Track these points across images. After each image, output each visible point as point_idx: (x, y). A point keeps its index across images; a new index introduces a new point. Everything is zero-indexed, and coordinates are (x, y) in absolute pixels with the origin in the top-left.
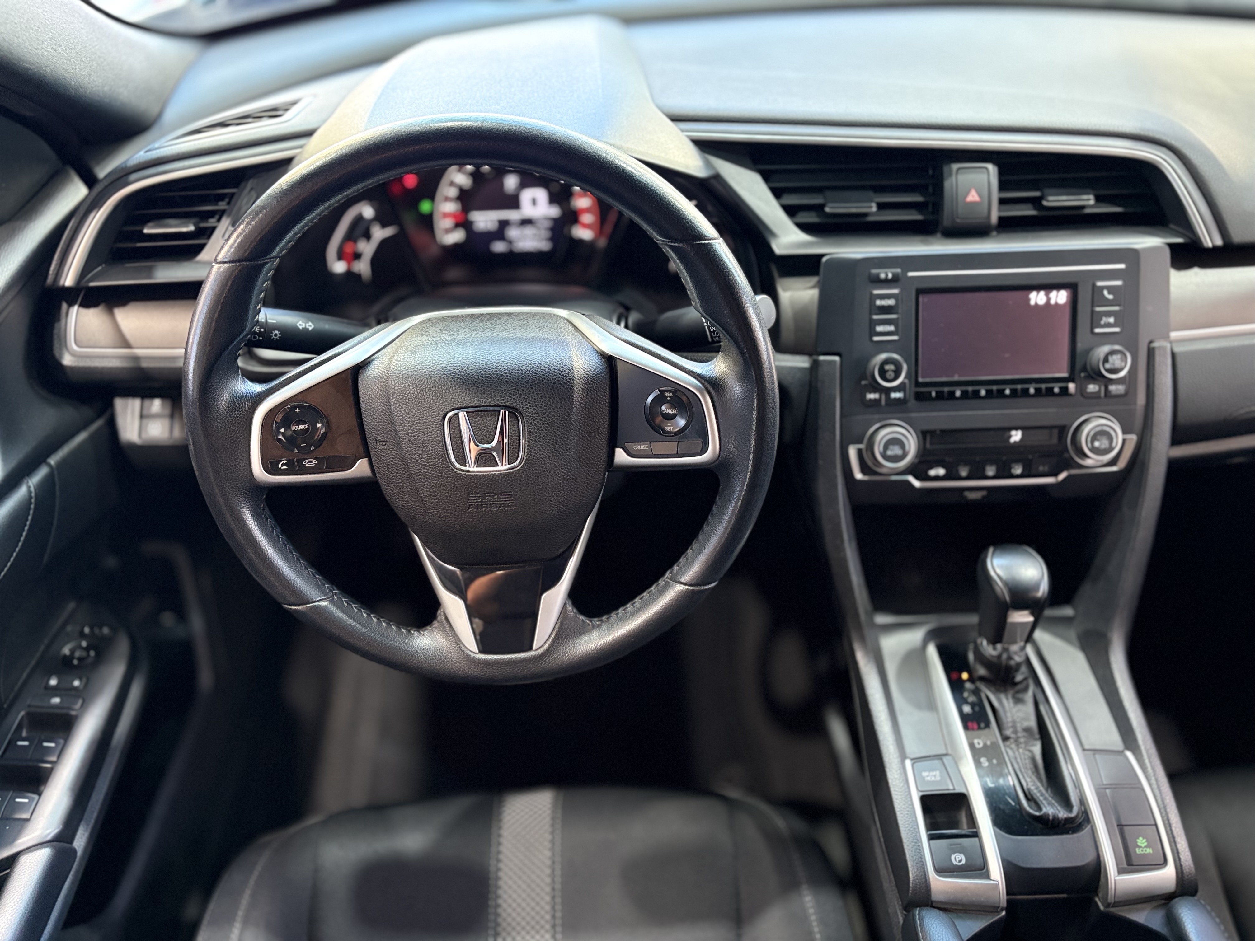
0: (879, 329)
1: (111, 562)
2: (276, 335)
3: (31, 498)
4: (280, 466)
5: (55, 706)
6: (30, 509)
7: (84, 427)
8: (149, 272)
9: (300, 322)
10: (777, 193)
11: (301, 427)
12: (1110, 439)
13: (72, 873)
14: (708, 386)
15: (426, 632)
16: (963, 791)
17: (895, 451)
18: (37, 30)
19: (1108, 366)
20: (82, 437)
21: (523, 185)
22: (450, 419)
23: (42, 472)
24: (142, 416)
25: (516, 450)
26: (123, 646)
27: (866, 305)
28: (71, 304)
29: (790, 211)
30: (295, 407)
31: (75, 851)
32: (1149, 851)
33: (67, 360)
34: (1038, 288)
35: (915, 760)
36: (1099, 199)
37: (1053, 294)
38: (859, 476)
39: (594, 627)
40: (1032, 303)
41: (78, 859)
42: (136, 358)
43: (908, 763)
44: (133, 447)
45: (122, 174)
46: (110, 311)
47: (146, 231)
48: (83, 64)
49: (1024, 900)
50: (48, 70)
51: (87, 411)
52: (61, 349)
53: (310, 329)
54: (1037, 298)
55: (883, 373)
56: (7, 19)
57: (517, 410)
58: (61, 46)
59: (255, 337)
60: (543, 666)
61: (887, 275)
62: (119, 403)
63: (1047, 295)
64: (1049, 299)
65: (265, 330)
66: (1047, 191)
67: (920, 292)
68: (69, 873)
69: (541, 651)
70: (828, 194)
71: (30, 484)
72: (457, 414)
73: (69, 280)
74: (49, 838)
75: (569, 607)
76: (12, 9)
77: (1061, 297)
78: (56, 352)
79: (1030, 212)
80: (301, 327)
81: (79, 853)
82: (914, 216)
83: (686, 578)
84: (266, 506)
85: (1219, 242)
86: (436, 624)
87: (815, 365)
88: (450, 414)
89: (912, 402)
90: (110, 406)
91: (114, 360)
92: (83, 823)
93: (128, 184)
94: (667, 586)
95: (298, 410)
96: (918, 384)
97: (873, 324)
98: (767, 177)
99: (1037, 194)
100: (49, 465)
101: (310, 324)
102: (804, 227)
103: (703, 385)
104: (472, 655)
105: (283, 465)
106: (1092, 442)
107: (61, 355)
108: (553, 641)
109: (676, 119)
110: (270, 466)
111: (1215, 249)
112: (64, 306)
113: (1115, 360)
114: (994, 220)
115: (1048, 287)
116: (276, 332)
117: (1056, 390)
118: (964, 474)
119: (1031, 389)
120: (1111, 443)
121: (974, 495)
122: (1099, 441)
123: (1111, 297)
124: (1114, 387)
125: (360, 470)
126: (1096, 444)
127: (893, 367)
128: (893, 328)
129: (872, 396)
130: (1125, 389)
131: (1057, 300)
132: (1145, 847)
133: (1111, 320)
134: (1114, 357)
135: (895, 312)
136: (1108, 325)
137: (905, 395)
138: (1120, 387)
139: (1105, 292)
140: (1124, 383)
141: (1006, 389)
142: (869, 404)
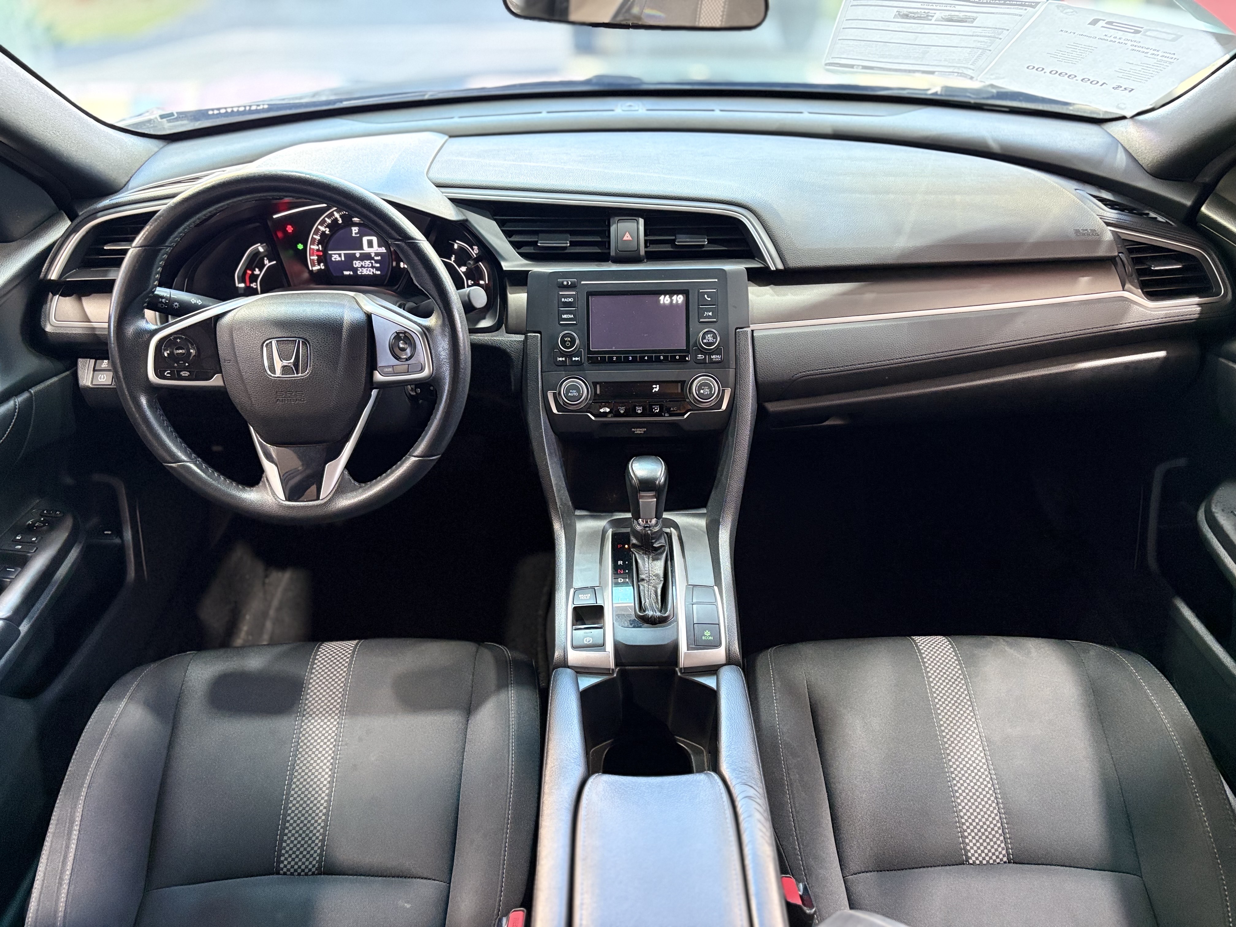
0: (565, 316)
1: (69, 481)
2: (176, 305)
3: (16, 409)
4: (166, 374)
5: (18, 550)
6: (14, 415)
7: (56, 375)
8: (106, 273)
9: (193, 299)
10: (508, 234)
11: (180, 351)
12: (710, 388)
13: (15, 644)
14: (424, 330)
15: (254, 489)
16: (603, 605)
17: (574, 393)
18: (44, 122)
19: (705, 341)
20: (55, 379)
21: (362, 234)
22: (267, 344)
23: (26, 395)
24: (94, 370)
25: (306, 365)
26: (69, 523)
27: (556, 302)
28: (54, 294)
29: (516, 245)
30: (177, 338)
31: (19, 632)
32: (711, 638)
33: (48, 329)
34: (665, 293)
35: (576, 590)
36: (710, 242)
37: (675, 297)
38: (555, 411)
39: (361, 487)
40: (662, 302)
41: (20, 637)
42: (94, 328)
43: (572, 591)
44: (87, 389)
45: (94, 212)
46: (80, 300)
47: (105, 248)
48: (72, 144)
49: (630, 670)
50: (49, 144)
51: (60, 365)
52: (45, 322)
53: (199, 304)
54: (665, 300)
55: (563, 342)
56: (27, 113)
57: (306, 340)
58: (59, 132)
59: (162, 306)
60: (326, 509)
61: (568, 283)
62: (80, 361)
63: (671, 297)
64: (672, 301)
65: (169, 301)
66: (678, 236)
67: (590, 294)
68: (12, 644)
69: (325, 500)
70: (541, 235)
71: (16, 400)
72: (271, 342)
73: (54, 275)
74: (4, 617)
75: (346, 473)
76: (30, 109)
77: (679, 299)
78: (42, 324)
79: (667, 248)
80: (193, 302)
81: (22, 634)
82: (596, 250)
83: (417, 453)
84: (157, 400)
85: (780, 266)
86: (261, 484)
87: (526, 338)
88: (268, 342)
89: (586, 364)
90: (76, 364)
91: (79, 329)
92: (27, 618)
93: (96, 218)
94: (407, 459)
95: (178, 340)
96: (589, 352)
97: (560, 313)
98: (501, 224)
99: (673, 238)
100: (30, 392)
101: (200, 301)
102: (524, 255)
103: (422, 329)
104: (282, 502)
105: (168, 373)
106: (699, 391)
107: (45, 325)
108: (334, 495)
109: (439, 186)
110: (159, 373)
111: (778, 271)
112: (51, 295)
113: (709, 338)
114: (642, 252)
115: (672, 293)
116: (176, 303)
117: (677, 357)
118: (622, 412)
119: (661, 357)
120: (711, 391)
121: (639, 431)
122: (703, 389)
123: (709, 299)
124: (714, 357)
125: (216, 381)
126: (702, 391)
127: (569, 339)
128: (572, 316)
129: (561, 359)
130: (721, 358)
131: (677, 301)
132: (709, 636)
133: (710, 314)
134: (709, 335)
135: (574, 306)
136: (709, 317)
137: (581, 359)
138: (718, 357)
139: (706, 296)
140: (720, 354)
141: (645, 356)
142: (559, 364)
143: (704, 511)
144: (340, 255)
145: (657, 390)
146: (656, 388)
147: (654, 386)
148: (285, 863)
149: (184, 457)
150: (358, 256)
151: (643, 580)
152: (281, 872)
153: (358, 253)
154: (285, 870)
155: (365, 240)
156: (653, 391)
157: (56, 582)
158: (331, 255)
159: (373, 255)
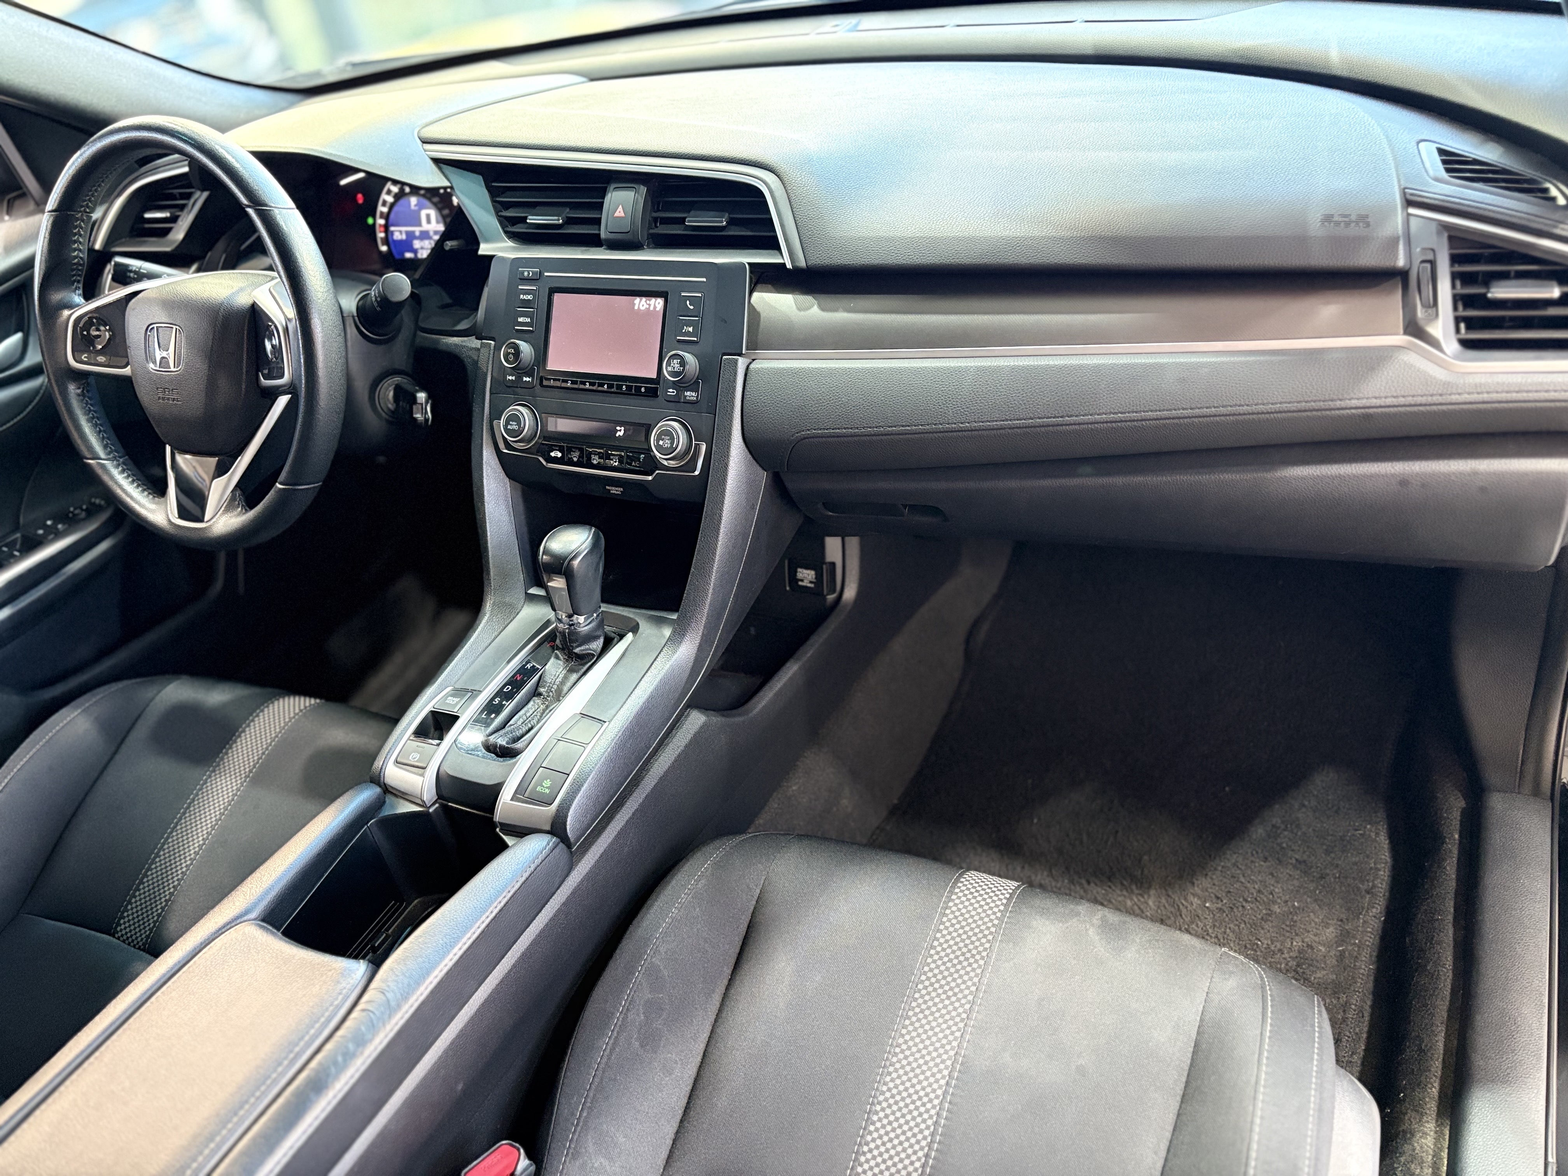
0: (521, 320)
4: (83, 358)
11: (97, 333)
12: (672, 439)
14: (288, 323)
15: (162, 500)
16: (458, 715)
17: (514, 426)
19: (670, 369)
21: (421, 207)
22: (150, 330)
25: (179, 358)
29: (510, 222)
30: (93, 318)
32: (547, 791)
34: (642, 294)
35: (455, 689)
37: (652, 302)
38: (503, 448)
40: (637, 307)
43: (449, 689)
49: (453, 808)
54: (641, 304)
55: (506, 355)
57: (181, 328)
61: (529, 274)
63: (648, 301)
64: (649, 306)
65: (138, 276)
66: (691, 213)
67: (554, 291)
69: (209, 524)
70: (534, 209)
72: (153, 328)
75: (238, 494)
77: (658, 304)
79: (680, 231)
82: (587, 230)
84: (77, 385)
86: (165, 497)
87: (481, 346)
88: (150, 327)
89: (538, 387)
93: (136, 181)
96: (543, 371)
97: (517, 315)
98: (493, 193)
99: (683, 215)
102: (512, 236)
103: (286, 322)
104: (177, 519)
105: (88, 359)
106: (658, 442)
109: (424, 142)
110: (77, 357)
111: (801, 271)
113: (676, 364)
114: (636, 234)
115: (650, 294)
117: (643, 390)
118: (575, 459)
119: (624, 387)
120: (672, 443)
121: (615, 491)
122: (662, 440)
123: (692, 307)
124: (688, 393)
125: (127, 371)
126: (661, 443)
127: (513, 351)
128: (529, 320)
129: (510, 378)
130: (697, 397)
131: (655, 307)
132: (547, 788)
133: (691, 329)
134: (675, 361)
135: (532, 306)
136: (688, 334)
137: (533, 380)
138: (694, 394)
139: (688, 302)
140: (697, 391)
141: (605, 384)
142: (508, 385)
143: (674, 616)
144: (401, 232)
145: (621, 433)
146: (620, 430)
147: (618, 428)
148: (123, 927)
149: (102, 455)
150: (417, 234)
151: (540, 694)
152: (116, 936)
153: (417, 230)
154: (120, 934)
155: (424, 213)
156: (617, 435)
157: (64, 574)
158: (392, 232)
159: (431, 233)
